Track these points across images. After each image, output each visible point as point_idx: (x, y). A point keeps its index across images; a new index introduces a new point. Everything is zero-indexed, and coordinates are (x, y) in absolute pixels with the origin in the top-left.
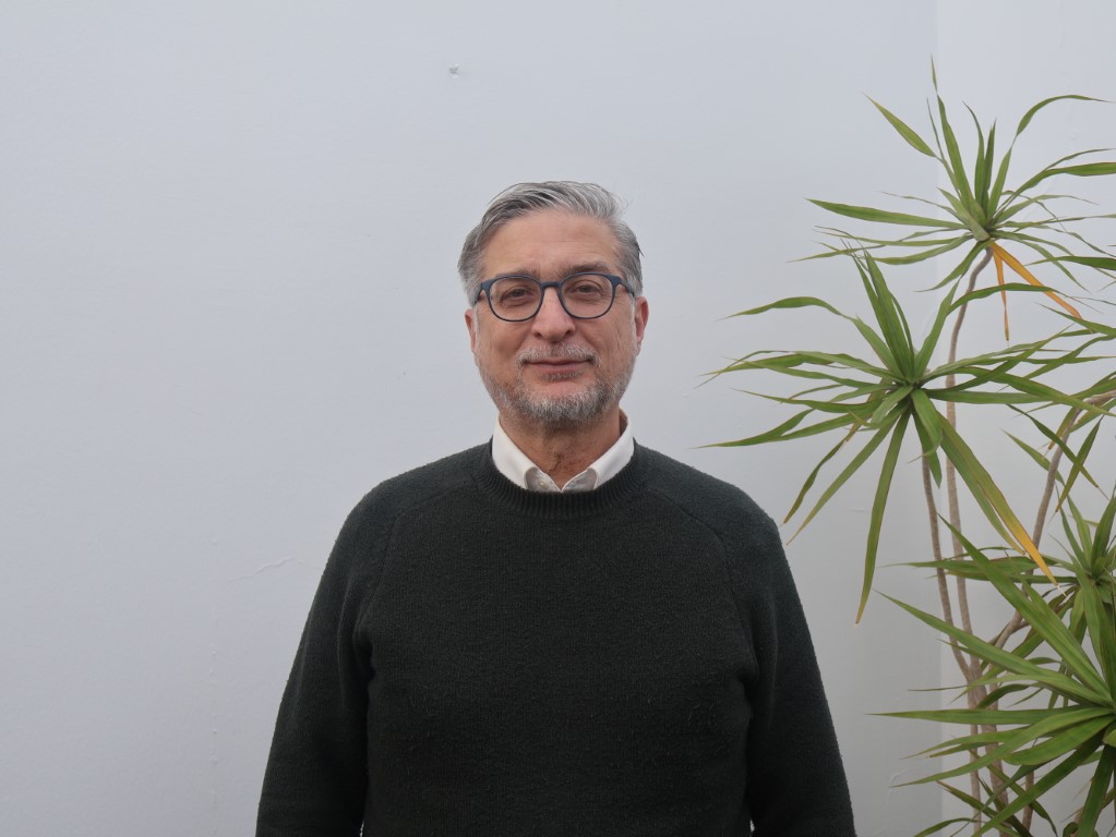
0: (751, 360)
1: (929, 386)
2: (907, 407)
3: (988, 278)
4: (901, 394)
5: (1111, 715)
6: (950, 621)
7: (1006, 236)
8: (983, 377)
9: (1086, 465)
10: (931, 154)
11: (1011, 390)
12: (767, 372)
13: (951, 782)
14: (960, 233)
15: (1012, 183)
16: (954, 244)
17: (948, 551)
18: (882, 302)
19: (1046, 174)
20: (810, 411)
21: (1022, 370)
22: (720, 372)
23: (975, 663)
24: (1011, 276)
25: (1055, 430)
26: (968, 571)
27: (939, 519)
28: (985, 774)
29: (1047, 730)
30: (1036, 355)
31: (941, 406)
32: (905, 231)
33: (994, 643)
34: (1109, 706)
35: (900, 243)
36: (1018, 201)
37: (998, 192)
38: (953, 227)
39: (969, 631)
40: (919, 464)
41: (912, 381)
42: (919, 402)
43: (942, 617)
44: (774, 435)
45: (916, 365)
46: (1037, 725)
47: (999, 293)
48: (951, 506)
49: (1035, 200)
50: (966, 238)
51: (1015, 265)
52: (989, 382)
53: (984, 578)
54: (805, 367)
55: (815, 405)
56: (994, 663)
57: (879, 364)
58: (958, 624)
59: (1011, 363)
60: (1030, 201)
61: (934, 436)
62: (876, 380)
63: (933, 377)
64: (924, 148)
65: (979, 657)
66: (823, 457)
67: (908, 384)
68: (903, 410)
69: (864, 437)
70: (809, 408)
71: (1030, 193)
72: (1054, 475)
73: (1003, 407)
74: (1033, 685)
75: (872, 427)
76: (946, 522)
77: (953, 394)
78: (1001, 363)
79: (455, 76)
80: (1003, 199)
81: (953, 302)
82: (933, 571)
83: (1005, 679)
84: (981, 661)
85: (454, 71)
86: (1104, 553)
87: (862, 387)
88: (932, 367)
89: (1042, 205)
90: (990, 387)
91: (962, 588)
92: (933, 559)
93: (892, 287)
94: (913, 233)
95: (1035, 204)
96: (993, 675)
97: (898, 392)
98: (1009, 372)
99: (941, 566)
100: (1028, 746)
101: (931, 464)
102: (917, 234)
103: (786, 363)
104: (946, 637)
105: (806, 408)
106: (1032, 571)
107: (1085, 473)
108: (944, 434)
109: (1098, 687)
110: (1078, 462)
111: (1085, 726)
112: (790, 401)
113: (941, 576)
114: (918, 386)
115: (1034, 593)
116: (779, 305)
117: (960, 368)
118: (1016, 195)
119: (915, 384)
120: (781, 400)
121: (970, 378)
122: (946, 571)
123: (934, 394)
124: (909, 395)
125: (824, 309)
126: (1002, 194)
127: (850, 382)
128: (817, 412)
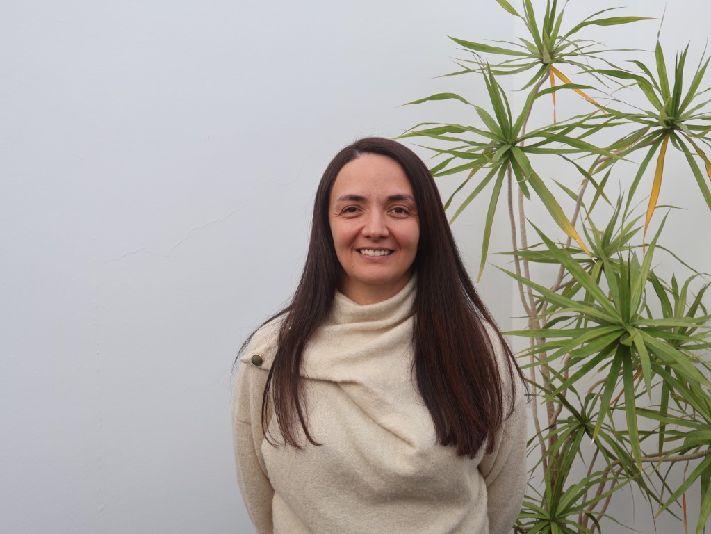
0: (416, 130)
1: (519, 144)
2: (508, 157)
3: (547, 85)
4: (505, 148)
5: (622, 330)
7: (558, 61)
8: (551, 139)
9: (604, 190)
10: (517, 14)
11: (567, 147)
12: (425, 137)
14: (533, 60)
15: (562, 33)
16: (528, 67)
17: (519, 246)
19: (583, 24)
20: (453, 158)
21: (575, 134)
23: (533, 308)
25: (587, 170)
29: (588, 338)
34: (620, 325)
35: (499, 66)
36: (565, 43)
37: (555, 36)
38: (530, 56)
41: (511, 142)
42: (517, 154)
45: (513, 131)
46: (582, 336)
49: (573, 43)
50: (535, 64)
51: (562, 77)
52: (554, 142)
54: (448, 134)
55: (456, 154)
59: (569, 129)
61: (526, 171)
63: (522, 139)
64: (512, 11)
66: (455, 190)
67: (508, 143)
68: (505, 159)
70: (454, 156)
71: (571, 38)
72: (580, 203)
74: (575, 316)
76: (529, 222)
77: (532, 149)
78: (562, 130)
80: (557, 40)
86: (608, 245)
87: (481, 145)
88: (522, 133)
89: (576, 46)
90: (555, 145)
91: (527, 267)
94: (506, 61)
97: (501, 149)
98: (566, 136)
99: (516, 253)
100: (579, 347)
101: (524, 190)
102: (508, 61)
103: (436, 133)
107: (604, 196)
109: (615, 315)
110: (600, 188)
111: (609, 336)
113: (517, 260)
114: (513, 145)
116: (432, 98)
117: (538, 134)
118: (563, 39)
119: (512, 144)
120: (441, 152)
121: (543, 139)
122: (520, 257)
123: (524, 149)
124: (509, 150)
125: (459, 101)
126: (557, 38)
127: (473, 143)
128: (458, 158)
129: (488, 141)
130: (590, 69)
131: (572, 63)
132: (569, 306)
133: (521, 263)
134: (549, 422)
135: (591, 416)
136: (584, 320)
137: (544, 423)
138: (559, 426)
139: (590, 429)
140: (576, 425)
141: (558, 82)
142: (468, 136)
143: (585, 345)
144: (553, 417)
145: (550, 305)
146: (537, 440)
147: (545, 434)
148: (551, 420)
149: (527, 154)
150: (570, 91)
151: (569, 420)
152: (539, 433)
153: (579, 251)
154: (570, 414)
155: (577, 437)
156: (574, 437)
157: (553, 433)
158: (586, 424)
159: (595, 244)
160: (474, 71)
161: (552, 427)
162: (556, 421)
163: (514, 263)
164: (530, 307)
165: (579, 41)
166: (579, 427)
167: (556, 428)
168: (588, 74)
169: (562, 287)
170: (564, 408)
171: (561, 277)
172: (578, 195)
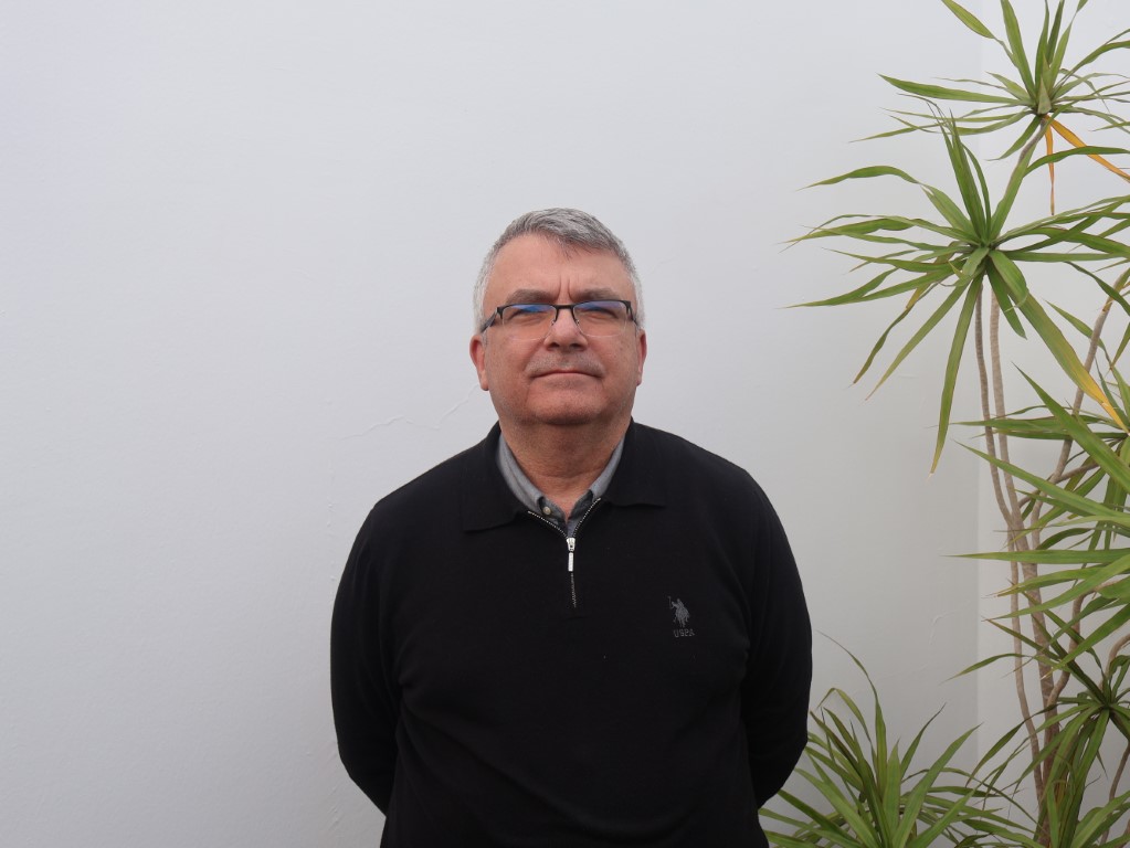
0: (829, 226)
1: (1003, 247)
3: (1040, 151)
4: (979, 256)
7: (1067, 110)
8: (1057, 237)
11: (1083, 249)
12: (844, 238)
14: (1019, 109)
15: (1068, 62)
16: (1012, 119)
19: (1106, 48)
20: (895, 270)
21: (1094, 230)
22: (799, 240)
23: (1016, 510)
25: (1113, 285)
36: (1072, 79)
37: (1057, 69)
38: (1013, 104)
41: (988, 243)
42: (1000, 264)
44: (857, 296)
45: (993, 223)
46: (1115, 563)
49: (1085, 79)
50: (1023, 114)
51: (1066, 133)
52: (1064, 242)
54: (881, 233)
55: (899, 265)
60: (1080, 80)
63: (1007, 239)
64: (983, 31)
67: (983, 245)
70: (893, 267)
71: (1082, 72)
72: (1096, 341)
77: (1027, 254)
78: (1078, 222)
80: (1060, 76)
81: (1030, 163)
82: (982, 429)
88: (1006, 228)
89: (1090, 84)
92: (982, 419)
94: (972, 110)
95: (1084, 82)
97: (972, 255)
98: (1085, 231)
99: (988, 424)
102: (975, 112)
103: (862, 230)
105: (890, 267)
112: (879, 260)
113: (989, 434)
114: (993, 247)
116: (856, 175)
117: (1036, 229)
118: (1070, 74)
119: (991, 247)
120: (870, 260)
121: (1043, 238)
122: (994, 429)
123: (1012, 255)
124: (987, 257)
125: (899, 178)
126: (1059, 71)
127: (923, 246)
128: (900, 271)
129: (946, 241)
130: (1119, 122)
131: (1088, 113)
132: (1091, 511)
133: (996, 437)
134: (1045, 701)
135: (1118, 694)
136: (1104, 534)
137: (1036, 702)
138: (1061, 709)
139: (1118, 715)
140: (1094, 708)
141: (1060, 144)
142: (915, 234)
144: (1053, 692)
145: (1046, 508)
146: (1023, 732)
147: (1039, 721)
148: (1050, 699)
149: (1018, 263)
150: (1084, 158)
151: (1080, 699)
152: (1028, 719)
153: (1095, 420)
154: (1084, 688)
155: (1097, 727)
156: (1091, 728)
157: (1053, 721)
158: (1112, 706)
159: (1123, 408)
160: (921, 128)
161: (1050, 710)
162: (1057, 699)
163: (984, 437)
164: (1010, 511)
165: (1096, 75)
166: (1100, 710)
167: (1056, 714)
168: (1116, 129)
169: (1065, 479)
170: (1072, 678)
171: (1065, 461)
172: (1092, 327)
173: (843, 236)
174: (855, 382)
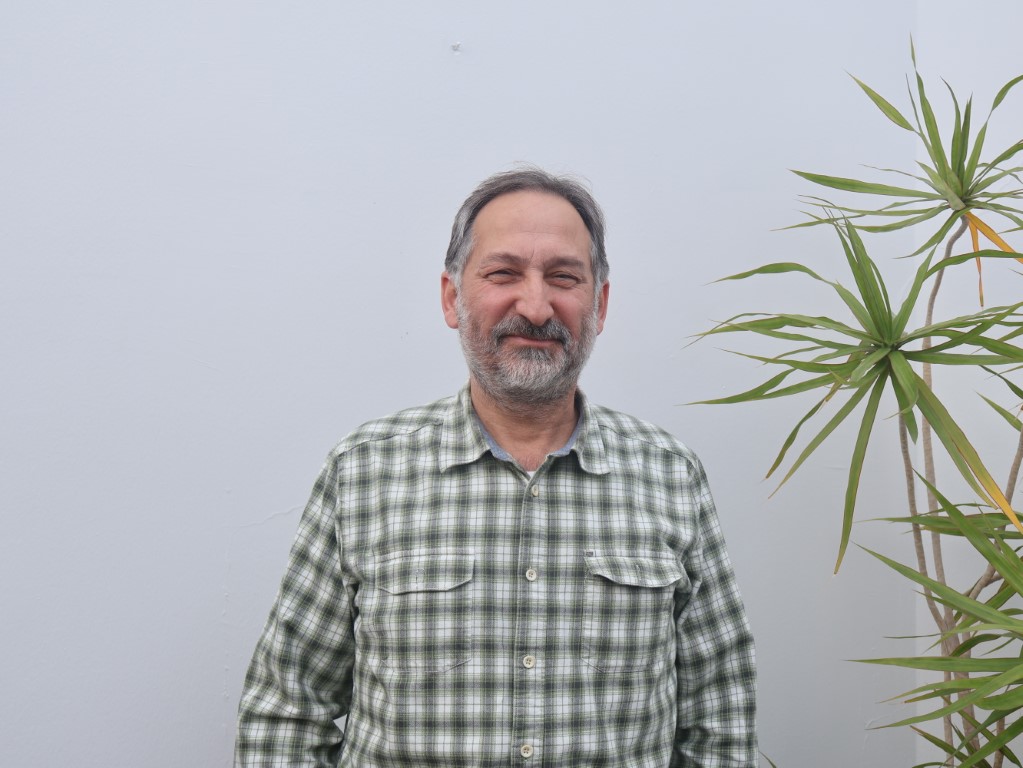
0: (735, 322)
1: (906, 348)
2: (885, 368)
3: (964, 246)
4: (879, 355)
6: (925, 574)
7: (980, 206)
8: (958, 339)
10: (910, 128)
11: (985, 352)
12: (750, 333)
13: (922, 726)
14: (937, 203)
15: (987, 156)
16: (930, 213)
17: (923, 508)
18: (861, 266)
20: (792, 371)
21: (995, 333)
22: (705, 334)
23: (949, 614)
24: (985, 244)
26: (941, 526)
27: (915, 476)
28: (957, 719)
29: (1017, 677)
30: (1008, 319)
31: (918, 367)
32: (884, 201)
33: (968, 594)
35: (879, 212)
36: (993, 173)
37: (974, 164)
38: (930, 197)
39: (943, 583)
40: (896, 422)
41: (890, 343)
42: (897, 363)
43: (917, 568)
44: (757, 394)
45: (894, 327)
46: (1009, 672)
47: (974, 259)
48: (926, 464)
49: (1010, 172)
50: (942, 208)
51: (989, 233)
52: (964, 345)
53: (960, 534)
54: (787, 329)
55: (796, 365)
56: (969, 614)
57: (858, 326)
58: (932, 575)
59: (985, 326)
60: (1005, 173)
61: (910, 395)
62: (856, 342)
63: (910, 339)
64: (902, 123)
65: (954, 609)
66: (804, 416)
67: (886, 346)
68: (881, 370)
69: (845, 395)
70: (791, 368)
71: (1005, 165)
73: (977, 368)
74: (1006, 635)
75: (852, 386)
76: (920, 476)
77: (929, 355)
78: (974, 327)
79: (457, 53)
80: (978, 171)
81: (930, 268)
82: (909, 526)
83: (979, 628)
84: (955, 612)
85: (455, 48)
87: (842, 348)
88: (909, 329)
89: (1016, 177)
90: (965, 349)
91: (937, 543)
92: (909, 514)
93: (870, 253)
94: (892, 203)
95: (1009, 176)
96: (966, 625)
97: (874, 354)
98: (982, 335)
99: (916, 521)
100: (1000, 692)
101: (907, 421)
102: (896, 205)
103: (769, 326)
104: (921, 588)
105: (789, 368)
106: (1004, 527)
108: (920, 392)
112: (775, 361)
113: (917, 531)
114: (895, 348)
115: (1007, 547)
116: (763, 270)
117: (937, 331)
118: (993, 165)
119: (893, 346)
120: (767, 360)
121: (944, 340)
122: (921, 526)
123: (911, 356)
124: (886, 356)
125: (806, 274)
126: (977, 166)
127: (828, 344)
128: (798, 371)
132: (988, 619)
133: (926, 534)
143: (1013, 687)
149: (912, 363)
163: (911, 534)
164: (943, 615)
165: (1019, 170)
173: (750, 332)
174: (767, 477)
